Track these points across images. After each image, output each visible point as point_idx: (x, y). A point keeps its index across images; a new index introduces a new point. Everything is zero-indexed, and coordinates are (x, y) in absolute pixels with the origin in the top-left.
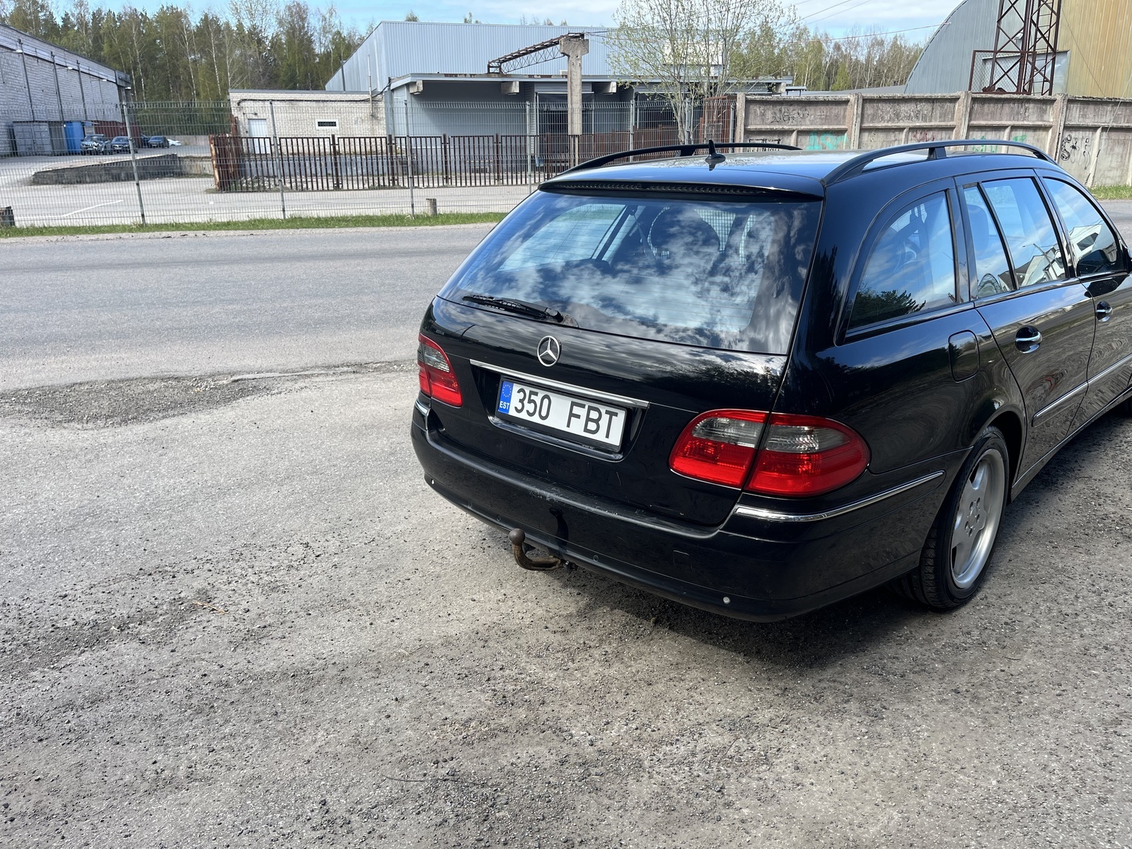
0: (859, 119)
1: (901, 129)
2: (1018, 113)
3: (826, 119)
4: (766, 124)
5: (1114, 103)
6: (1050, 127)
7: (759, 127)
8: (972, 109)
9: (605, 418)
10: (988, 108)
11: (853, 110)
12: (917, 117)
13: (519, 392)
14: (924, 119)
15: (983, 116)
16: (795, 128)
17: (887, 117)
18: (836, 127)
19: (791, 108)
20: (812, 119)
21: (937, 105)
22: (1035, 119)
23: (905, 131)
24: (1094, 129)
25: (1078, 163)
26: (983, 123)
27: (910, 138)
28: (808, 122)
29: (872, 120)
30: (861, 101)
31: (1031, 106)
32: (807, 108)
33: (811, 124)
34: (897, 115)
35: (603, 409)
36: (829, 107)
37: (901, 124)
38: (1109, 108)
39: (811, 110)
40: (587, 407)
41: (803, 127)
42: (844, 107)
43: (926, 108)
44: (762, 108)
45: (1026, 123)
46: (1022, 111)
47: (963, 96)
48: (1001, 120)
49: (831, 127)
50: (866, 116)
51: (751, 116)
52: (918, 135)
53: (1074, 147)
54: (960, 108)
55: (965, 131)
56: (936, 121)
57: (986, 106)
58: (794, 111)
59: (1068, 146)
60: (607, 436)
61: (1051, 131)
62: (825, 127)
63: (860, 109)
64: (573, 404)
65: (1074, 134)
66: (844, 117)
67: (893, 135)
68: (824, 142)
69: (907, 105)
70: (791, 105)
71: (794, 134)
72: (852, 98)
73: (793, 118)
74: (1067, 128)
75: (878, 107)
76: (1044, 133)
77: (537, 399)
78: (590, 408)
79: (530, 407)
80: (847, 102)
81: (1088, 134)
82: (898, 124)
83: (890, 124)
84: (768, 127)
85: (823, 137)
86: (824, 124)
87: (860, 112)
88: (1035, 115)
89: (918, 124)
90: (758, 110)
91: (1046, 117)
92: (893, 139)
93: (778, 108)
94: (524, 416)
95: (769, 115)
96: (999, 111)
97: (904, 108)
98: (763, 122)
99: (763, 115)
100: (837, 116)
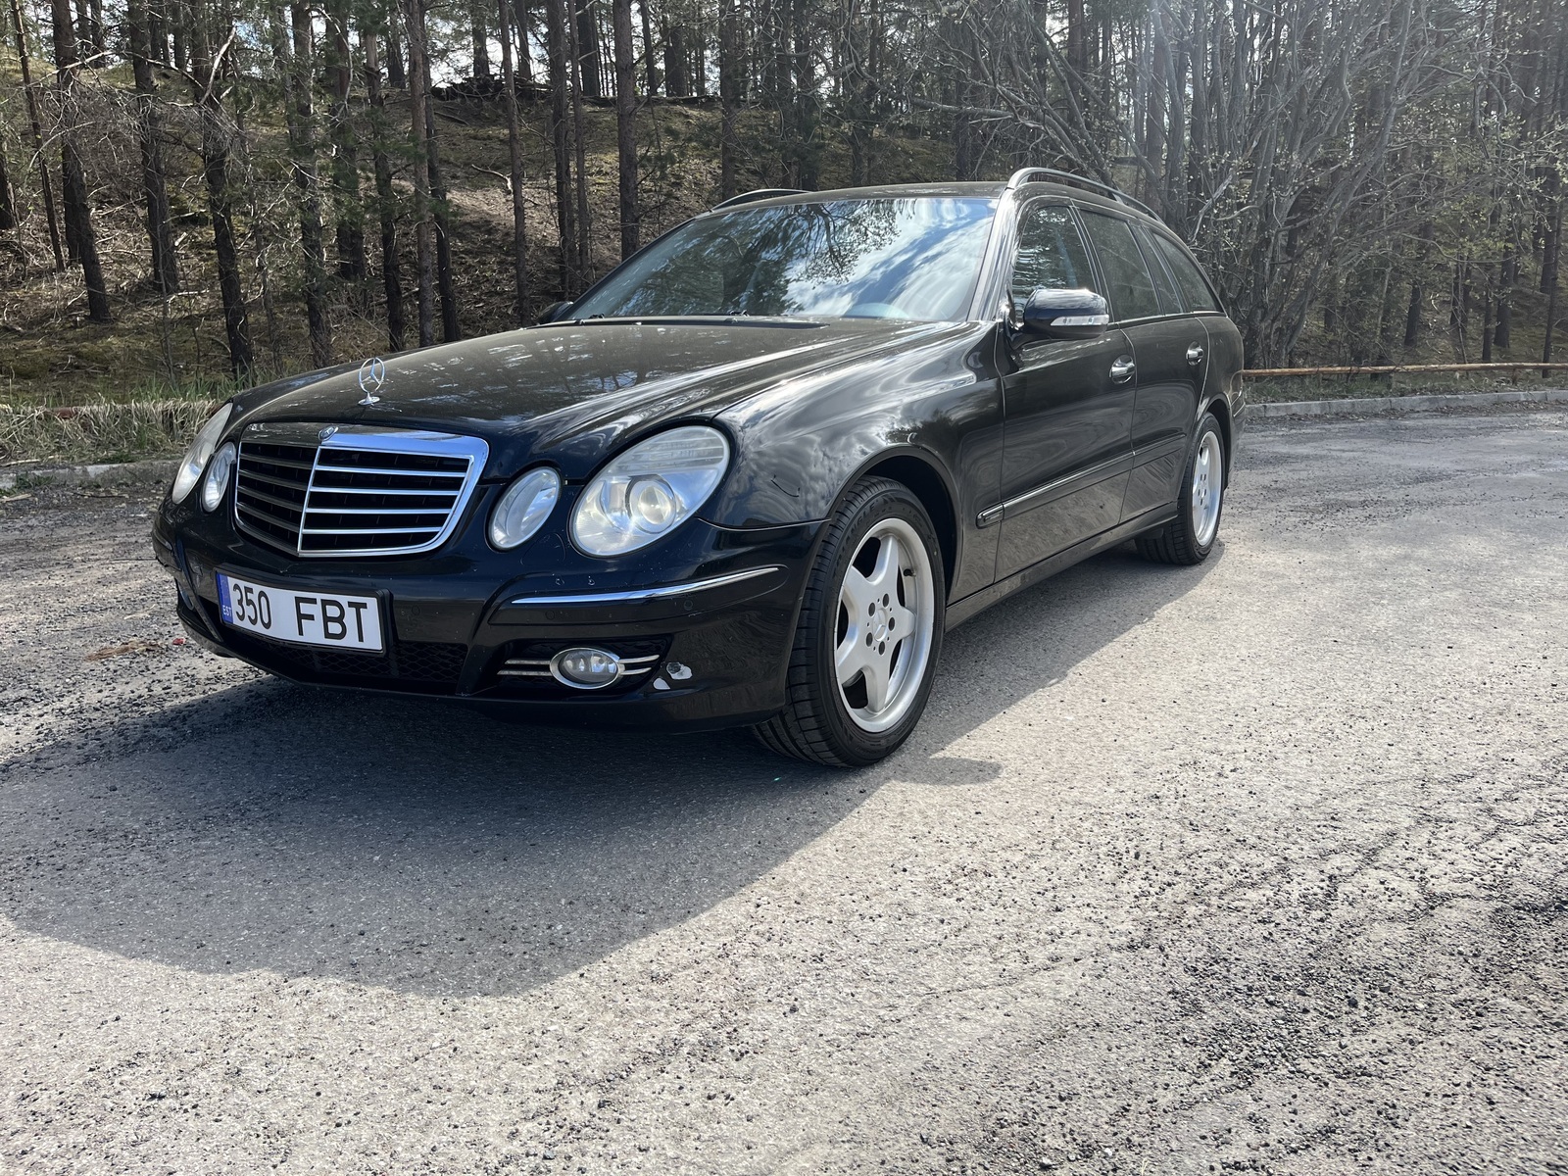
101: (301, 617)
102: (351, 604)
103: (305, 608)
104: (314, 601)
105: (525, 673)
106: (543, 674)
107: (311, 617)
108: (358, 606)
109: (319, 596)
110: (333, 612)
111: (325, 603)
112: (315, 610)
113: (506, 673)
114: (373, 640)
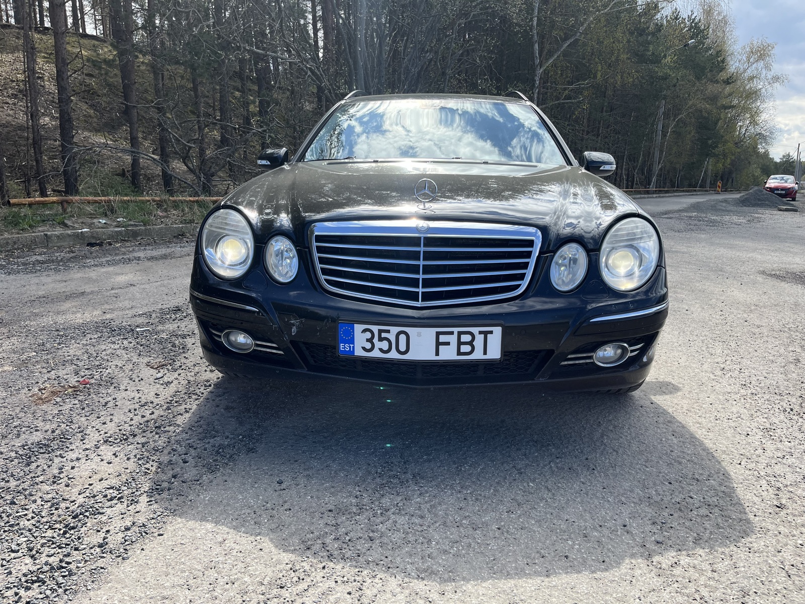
101: (438, 344)
102: (480, 333)
103: (442, 338)
104: (452, 333)
105: (577, 362)
106: (588, 361)
107: (448, 344)
108: (486, 334)
109: (456, 330)
110: (467, 338)
111: (460, 333)
112: (453, 339)
113: (566, 363)
114: (495, 352)
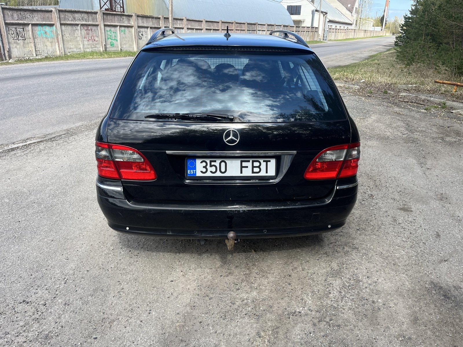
0: (59, 19)
1: (77, 25)
2: (120, 20)
3: (44, 19)
4: (15, 20)
5: (152, 18)
6: (133, 26)
7: (12, 22)
8: (103, 17)
9: (263, 165)
10: (109, 17)
11: (55, 15)
12: (83, 20)
13: (202, 162)
14: (86, 20)
15: (108, 21)
16: (30, 22)
17: (70, 19)
18: (49, 23)
19: (26, 13)
20: (37, 19)
21: (89, 15)
22: (127, 23)
23: (79, 25)
24: (147, 27)
25: (145, 41)
26: (109, 24)
27: (82, 29)
28: (36, 20)
29: (64, 20)
30: (58, 11)
31: (124, 17)
32: (33, 13)
33: (37, 21)
34: (74, 18)
35: (261, 161)
36: (44, 13)
37: (77, 22)
38: (151, 20)
39: (35, 14)
40: (251, 161)
41: (33, 22)
42: (50, 13)
43: (86, 16)
44: (11, 12)
45: (124, 24)
46: (122, 19)
47: (99, 12)
48: (115, 23)
49: (47, 23)
50: (61, 18)
51: (6, 16)
52: (85, 28)
53: (142, 35)
54: (99, 16)
55: (103, 27)
56: (91, 22)
57: (108, 16)
58: (28, 15)
59: (140, 34)
60: (267, 172)
61: (133, 28)
62: (44, 22)
63: (58, 15)
64: (242, 162)
65: (141, 30)
66: (52, 18)
67: (75, 27)
68: (45, 29)
69: (77, 14)
70: (25, 11)
71: (30, 25)
72: (53, 10)
73: (28, 17)
74: (139, 27)
75: (65, 14)
76: (131, 29)
77: (217, 164)
78: (253, 162)
79: (213, 169)
80: (51, 11)
81: (146, 29)
82: (76, 22)
83: (72, 22)
84: (16, 22)
85: (44, 27)
86: (43, 21)
87: (58, 16)
88: (127, 22)
89: (84, 23)
90: (9, 13)
91: (130, 22)
92: (75, 29)
93: (19, 12)
94: (209, 174)
95: (15, 15)
96: (113, 19)
97: (77, 15)
98: (13, 19)
99: (12, 16)
100: (48, 17)
